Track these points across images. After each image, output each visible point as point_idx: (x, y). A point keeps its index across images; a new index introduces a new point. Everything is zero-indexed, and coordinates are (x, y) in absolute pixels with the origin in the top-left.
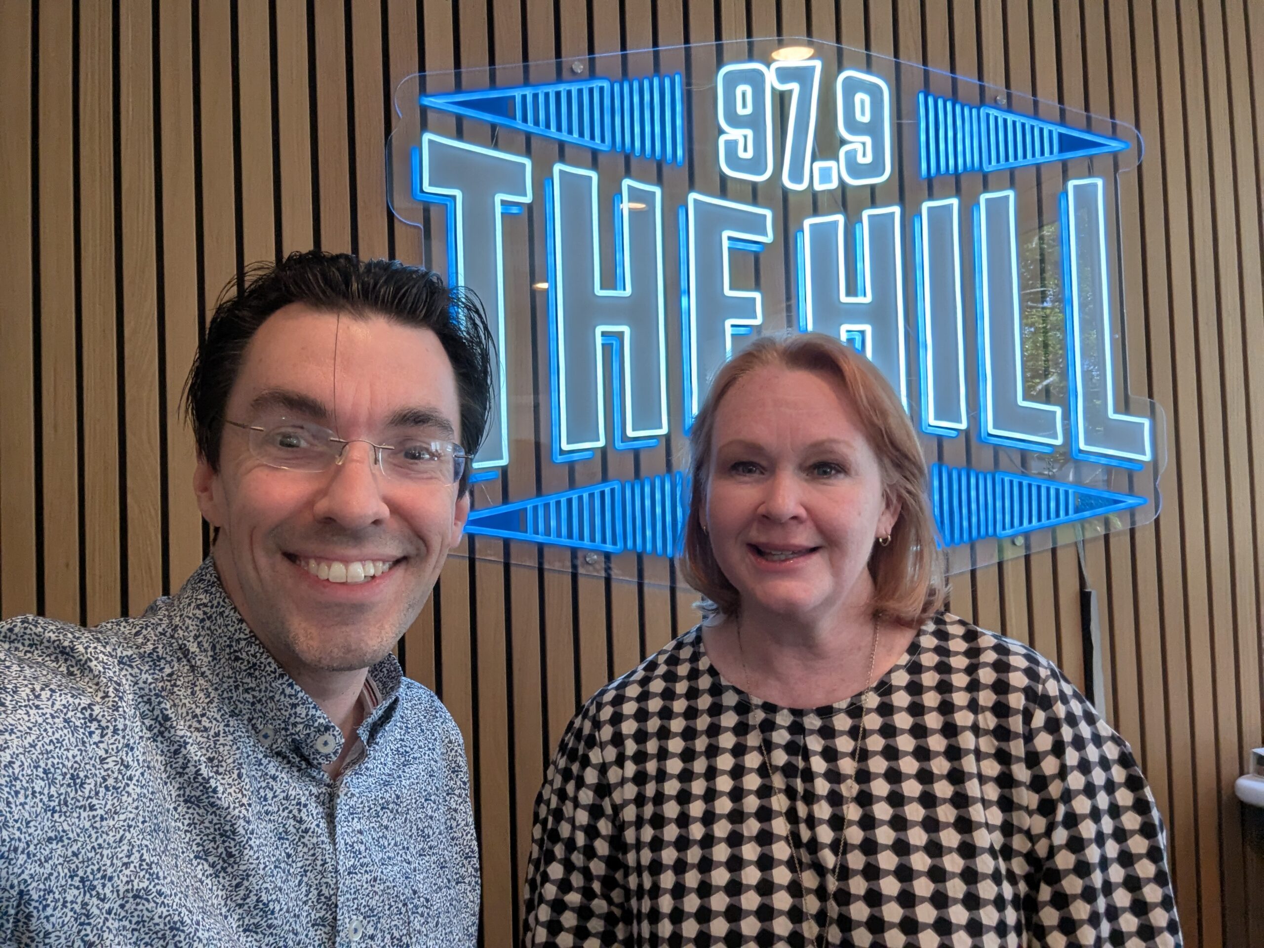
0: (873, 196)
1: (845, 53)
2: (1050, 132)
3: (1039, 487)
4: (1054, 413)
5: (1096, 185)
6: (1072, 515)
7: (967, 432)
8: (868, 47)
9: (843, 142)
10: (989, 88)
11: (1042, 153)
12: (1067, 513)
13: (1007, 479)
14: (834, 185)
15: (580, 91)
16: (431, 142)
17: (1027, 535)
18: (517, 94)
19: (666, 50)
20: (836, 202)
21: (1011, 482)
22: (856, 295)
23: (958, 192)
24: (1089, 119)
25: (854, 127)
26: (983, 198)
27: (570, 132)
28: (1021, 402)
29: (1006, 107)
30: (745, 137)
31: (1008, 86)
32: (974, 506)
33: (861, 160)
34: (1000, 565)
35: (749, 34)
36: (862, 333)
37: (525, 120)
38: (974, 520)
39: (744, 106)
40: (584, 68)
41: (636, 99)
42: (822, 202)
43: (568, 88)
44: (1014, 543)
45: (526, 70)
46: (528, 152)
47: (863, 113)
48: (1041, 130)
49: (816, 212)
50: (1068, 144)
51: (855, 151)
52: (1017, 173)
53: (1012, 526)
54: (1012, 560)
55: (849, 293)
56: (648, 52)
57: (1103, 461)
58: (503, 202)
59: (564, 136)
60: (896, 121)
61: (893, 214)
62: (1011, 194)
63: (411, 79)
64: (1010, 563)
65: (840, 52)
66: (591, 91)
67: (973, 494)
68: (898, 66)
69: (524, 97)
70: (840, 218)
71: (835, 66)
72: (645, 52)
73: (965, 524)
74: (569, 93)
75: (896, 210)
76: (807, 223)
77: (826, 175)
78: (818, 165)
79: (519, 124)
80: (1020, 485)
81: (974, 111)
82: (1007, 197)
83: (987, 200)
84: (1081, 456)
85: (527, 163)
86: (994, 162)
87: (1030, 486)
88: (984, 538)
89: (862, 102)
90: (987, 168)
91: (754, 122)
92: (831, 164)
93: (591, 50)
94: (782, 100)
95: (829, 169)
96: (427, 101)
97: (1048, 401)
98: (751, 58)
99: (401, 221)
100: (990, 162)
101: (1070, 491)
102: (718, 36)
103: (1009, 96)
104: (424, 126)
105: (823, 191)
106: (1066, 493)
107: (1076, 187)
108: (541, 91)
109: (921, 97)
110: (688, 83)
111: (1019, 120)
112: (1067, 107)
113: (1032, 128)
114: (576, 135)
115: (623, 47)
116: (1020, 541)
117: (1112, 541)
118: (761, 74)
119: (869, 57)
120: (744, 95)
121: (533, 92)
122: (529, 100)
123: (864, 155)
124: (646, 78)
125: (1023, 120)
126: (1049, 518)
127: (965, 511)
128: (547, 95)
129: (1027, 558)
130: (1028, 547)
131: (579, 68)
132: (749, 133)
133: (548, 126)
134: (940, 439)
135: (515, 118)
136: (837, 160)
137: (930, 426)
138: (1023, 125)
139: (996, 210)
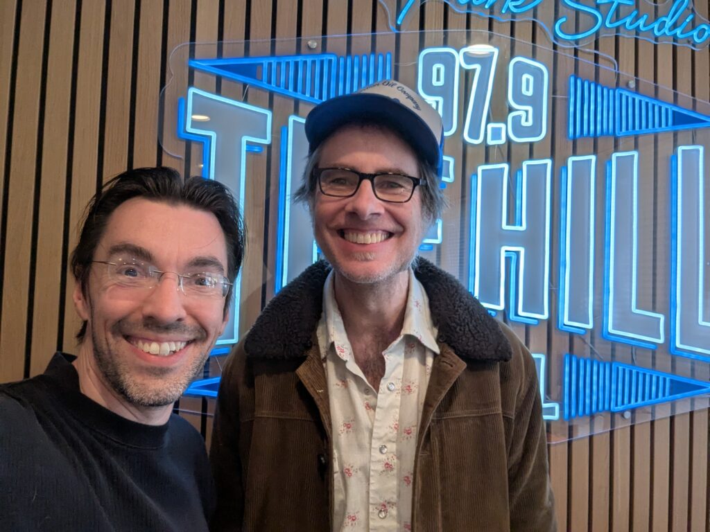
0: (531, 150)
1: (517, 44)
2: (667, 110)
3: (644, 375)
4: (659, 319)
5: (698, 151)
6: (668, 396)
7: (592, 331)
8: (534, 40)
9: (511, 110)
10: (623, 75)
11: (660, 125)
12: (664, 395)
13: (620, 368)
14: (503, 141)
15: (314, 62)
16: (194, 94)
17: (633, 411)
18: (265, 62)
19: (381, 35)
20: (502, 155)
21: (624, 370)
22: (514, 225)
23: (595, 152)
24: (694, 101)
25: (520, 98)
26: (614, 156)
27: (304, 93)
28: (634, 310)
29: (634, 89)
30: (437, 102)
31: (636, 74)
32: (595, 388)
33: (524, 123)
34: (612, 433)
35: (445, 27)
36: (518, 253)
37: (269, 82)
38: (595, 398)
39: (438, 79)
40: (317, 47)
41: (356, 71)
42: (494, 154)
43: (304, 60)
44: (623, 416)
45: (273, 44)
46: (271, 107)
47: (528, 89)
48: (660, 108)
49: (487, 161)
50: (679, 119)
51: (520, 117)
52: (640, 139)
53: (623, 403)
54: (621, 428)
55: (508, 223)
56: (368, 36)
57: (693, 356)
58: (248, 143)
59: (299, 95)
60: (552, 96)
61: (546, 165)
62: (636, 154)
63: (184, 46)
64: (619, 431)
65: (513, 43)
66: (322, 62)
67: (595, 378)
68: (555, 55)
69: (270, 64)
70: (506, 166)
71: (508, 53)
72: (365, 36)
73: (588, 401)
74: (305, 63)
75: (549, 162)
76: (480, 169)
77: (496, 134)
78: (490, 126)
79: (265, 85)
80: (631, 372)
81: (611, 92)
82: (633, 156)
83: (617, 158)
84: (677, 352)
85: (269, 114)
86: (624, 130)
87: (638, 373)
88: (601, 412)
89: (528, 81)
90: (617, 135)
91: (445, 92)
92: (502, 125)
93: (324, 32)
94: (467, 76)
95: (500, 129)
96: (193, 64)
97: (654, 310)
98: (445, 44)
99: (168, 154)
100: (621, 130)
101: (668, 379)
102: (422, 26)
103: (637, 82)
104: (191, 83)
105: (495, 145)
106: (665, 380)
107: (683, 151)
108: (283, 61)
109: (572, 80)
110: (397, 59)
111: (644, 100)
112: (679, 92)
113: (654, 106)
114: (308, 95)
115: (349, 31)
116: (628, 415)
117: (695, 415)
118: (453, 57)
119: (534, 48)
120: (438, 71)
121: (276, 61)
122: (274, 66)
123: (527, 120)
124: (365, 55)
125: (647, 100)
126: (650, 398)
127: (588, 391)
128: (288, 64)
129: (632, 428)
130: (633, 420)
131: (314, 44)
132: (440, 99)
133: (287, 88)
134: (571, 336)
135: (262, 80)
136: (506, 123)
137: (564, 325)
138: (647, 104)
139: (624, 165)
